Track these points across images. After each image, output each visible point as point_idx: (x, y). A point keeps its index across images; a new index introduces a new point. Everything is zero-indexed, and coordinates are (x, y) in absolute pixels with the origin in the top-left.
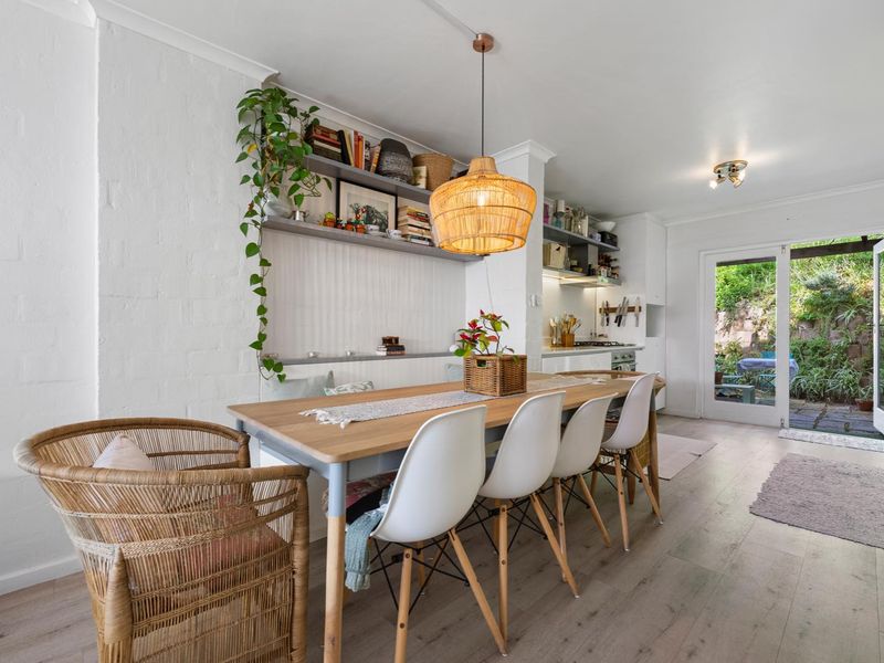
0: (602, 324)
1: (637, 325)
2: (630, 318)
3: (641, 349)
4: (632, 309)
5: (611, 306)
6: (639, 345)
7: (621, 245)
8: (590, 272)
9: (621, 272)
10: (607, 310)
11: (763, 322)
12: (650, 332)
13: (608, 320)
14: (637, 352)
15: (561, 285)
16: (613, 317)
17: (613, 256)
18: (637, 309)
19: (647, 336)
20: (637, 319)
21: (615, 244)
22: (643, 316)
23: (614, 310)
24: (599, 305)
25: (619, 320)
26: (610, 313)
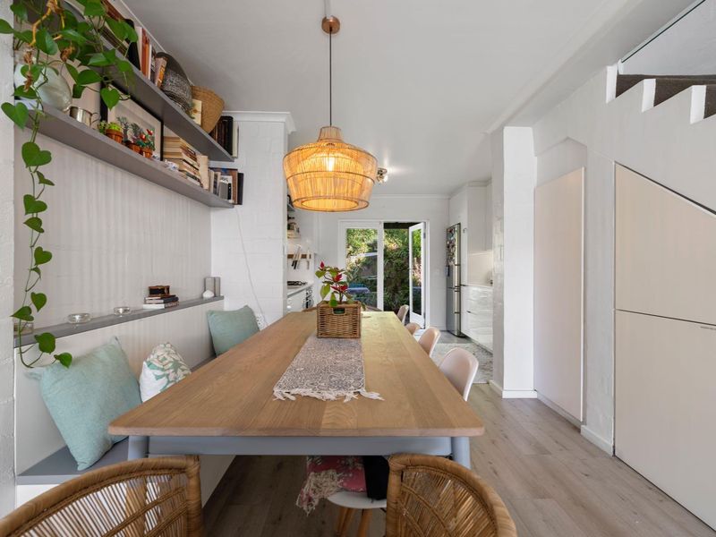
1: (308, 268)
2: (302, 263)
4: (304, 256)
6: (310, 282)
16: (290, 262)
18: (307, 256)
20: (308, 264)
22: (312, 262)
23: (291, 256)
25: (295, 265)
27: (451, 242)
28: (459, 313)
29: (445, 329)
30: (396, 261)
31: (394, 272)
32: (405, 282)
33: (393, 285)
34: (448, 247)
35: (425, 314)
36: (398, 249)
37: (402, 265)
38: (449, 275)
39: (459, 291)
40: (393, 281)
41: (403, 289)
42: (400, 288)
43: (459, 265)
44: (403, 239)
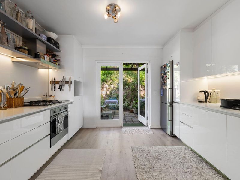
0: (52, 90)
1: (70, 91)
2: (66, 87)
3: (72, 103)
4: (67, 83)
5: (57, 80)
6: (71, 100)
7: (61, 49)
8: (37, 56)
9: (62, 63)
10: (54, 83)
11: (108, 89)
12: (76, 94)
13: (55, 88)
14: (69, 105)
15: (13, 62)
16: (57, 86)
17: (57, 54)
18: (70, 83)
19: (75, 95)
20: (70, 88)
21: (58, 47)
22: (73, 86)
23: (58, 83)
24: (50, 80)
25: (61, 88)
26: (56, 84)
27: (165, 74)
28: (172, 120)
29: (160, 127)
30: (132, 87)
31: (130, 92)
32: (136, 97)
33: (130, 98)
34: (163, 77)
35: (147, 117)
36: (133, 81)
37: (134, 89)
38: (163, 95)
39: (172, 106)
40: (130, 96)
41: (135, 100)
42: (133, 99)
43: (172, 88)
44: (135, 77)
